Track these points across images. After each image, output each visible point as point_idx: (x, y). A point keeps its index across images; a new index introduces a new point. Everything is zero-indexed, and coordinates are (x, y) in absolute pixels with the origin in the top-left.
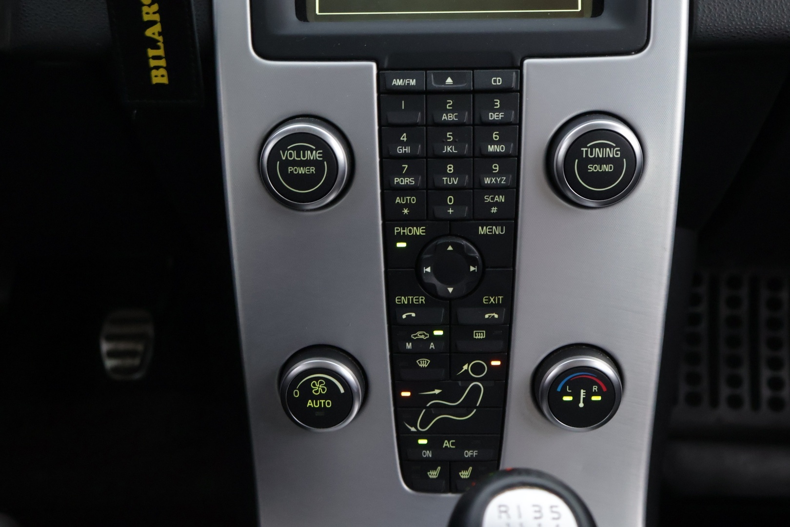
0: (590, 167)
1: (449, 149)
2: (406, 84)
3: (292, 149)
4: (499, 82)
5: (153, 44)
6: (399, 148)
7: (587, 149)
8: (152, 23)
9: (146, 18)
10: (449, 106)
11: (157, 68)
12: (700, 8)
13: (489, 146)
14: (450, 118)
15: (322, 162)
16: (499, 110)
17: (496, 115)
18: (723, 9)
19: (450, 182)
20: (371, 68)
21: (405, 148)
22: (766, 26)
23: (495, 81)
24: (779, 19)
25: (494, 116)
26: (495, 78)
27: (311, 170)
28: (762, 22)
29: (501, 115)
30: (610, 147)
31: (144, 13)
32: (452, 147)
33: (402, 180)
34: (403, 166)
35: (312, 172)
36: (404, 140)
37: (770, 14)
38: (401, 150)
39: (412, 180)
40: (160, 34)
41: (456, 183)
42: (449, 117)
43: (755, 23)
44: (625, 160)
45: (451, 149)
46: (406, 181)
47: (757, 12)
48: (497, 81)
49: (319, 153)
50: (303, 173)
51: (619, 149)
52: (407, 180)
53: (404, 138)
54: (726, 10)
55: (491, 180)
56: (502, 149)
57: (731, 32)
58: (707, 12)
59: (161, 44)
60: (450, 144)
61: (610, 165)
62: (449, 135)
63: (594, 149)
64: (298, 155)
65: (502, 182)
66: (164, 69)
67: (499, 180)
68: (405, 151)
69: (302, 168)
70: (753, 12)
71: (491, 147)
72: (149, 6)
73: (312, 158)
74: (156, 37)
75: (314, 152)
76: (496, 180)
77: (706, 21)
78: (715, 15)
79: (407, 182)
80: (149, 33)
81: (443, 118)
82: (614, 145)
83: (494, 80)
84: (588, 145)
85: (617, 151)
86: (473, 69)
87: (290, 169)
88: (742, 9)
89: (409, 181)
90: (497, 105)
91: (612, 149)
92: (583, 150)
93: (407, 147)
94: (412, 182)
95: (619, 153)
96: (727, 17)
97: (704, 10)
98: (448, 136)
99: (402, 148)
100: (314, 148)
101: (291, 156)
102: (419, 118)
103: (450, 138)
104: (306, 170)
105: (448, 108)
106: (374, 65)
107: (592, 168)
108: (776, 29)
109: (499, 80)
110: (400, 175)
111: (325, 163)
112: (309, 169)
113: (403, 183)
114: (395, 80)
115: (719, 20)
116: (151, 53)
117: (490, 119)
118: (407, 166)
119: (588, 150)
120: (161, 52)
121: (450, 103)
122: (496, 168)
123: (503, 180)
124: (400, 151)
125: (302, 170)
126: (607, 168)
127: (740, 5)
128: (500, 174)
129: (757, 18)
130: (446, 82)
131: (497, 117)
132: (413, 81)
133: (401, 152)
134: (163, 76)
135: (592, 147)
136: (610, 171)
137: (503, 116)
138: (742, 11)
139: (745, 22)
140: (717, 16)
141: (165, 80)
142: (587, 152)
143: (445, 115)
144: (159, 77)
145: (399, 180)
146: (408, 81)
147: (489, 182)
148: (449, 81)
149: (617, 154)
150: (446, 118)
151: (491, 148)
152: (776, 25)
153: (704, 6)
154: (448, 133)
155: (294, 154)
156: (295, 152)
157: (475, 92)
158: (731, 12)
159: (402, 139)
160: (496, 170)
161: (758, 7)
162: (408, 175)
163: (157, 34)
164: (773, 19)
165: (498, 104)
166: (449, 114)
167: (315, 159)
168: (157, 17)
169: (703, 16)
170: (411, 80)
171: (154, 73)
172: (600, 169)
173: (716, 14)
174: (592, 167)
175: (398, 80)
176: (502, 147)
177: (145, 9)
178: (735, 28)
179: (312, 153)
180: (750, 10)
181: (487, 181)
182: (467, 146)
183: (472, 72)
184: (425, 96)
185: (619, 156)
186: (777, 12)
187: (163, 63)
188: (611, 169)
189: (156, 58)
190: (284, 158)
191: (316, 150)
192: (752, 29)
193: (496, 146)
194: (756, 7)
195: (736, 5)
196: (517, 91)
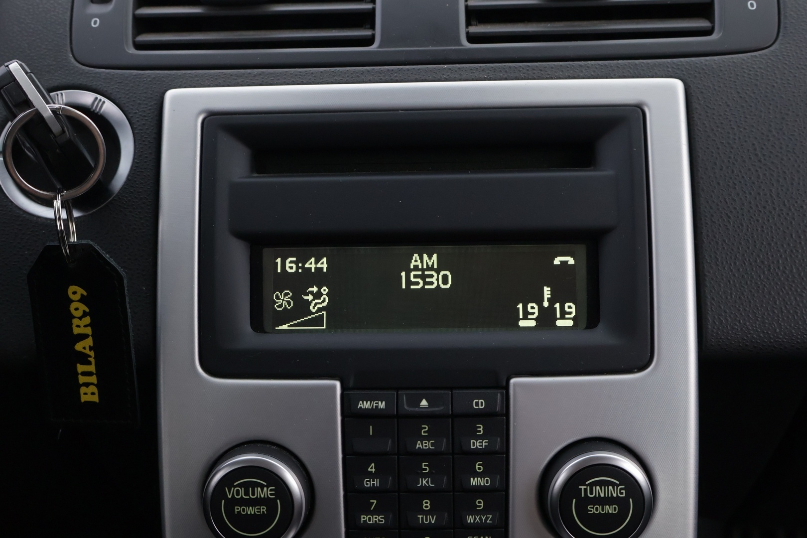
0: (590, 508)
1: (424, 482)
2: (374, 408)
3: (240, 485)
4: (482, 405)
5: (83, 359)
6: (367, 481)
7: (585, 487)
8: (83, 337)
9: (76, 331)
10: (424, 432)
11: (87, 385)
12: (710, 319)
13: (472, 479)
14: (426, 446)
15: (275, 500)
16: (482, 437)
17: (479, 443)
18: (736, 319)
19: (426, 521)
20: (334, 388)
21: (373, 481)
22: (786, 339)
23: (477, 404)
24: (801, 332)
25: (477, 444)
26: (477, 401)
27: (262, 510)
28: (781, 335)
29: (485, 442)
30: (613, 484)
31: (74, 326)
32: (428, 480)
33: (370, 518)
34: (371, 501)
35: (263, 511)
36: (372, 471)
37: (790, 326)
38: (369, 483)
39: (381, 518)
40: (91, 348)
41: (433, 522)
42: (424, 445)
43: (774, 336)
44: (631, 500)
45: (427, 482)
46: (374, 519)
47: (774, 323)
48: (480, 404)
49: (271, 490)
50: (253, 513)
51: (623, 487)
52: (376, 518)
53: (372, 468)
54: (739, 321)
55: (475, 519)
56: (487, 483)
57: (747, 345)
58: (717, 323)
59: (92, 360)
60: (425, 476)
61: (613, 506)
62: (425, 465)
63: (594, 487)
64: (247, 493)
65: (488, 522)
66: (94, 387)
67: (484, 519)
68: (373, 484)
69: (251, 508)
70: (770, 324)
71: (474, 480)
72: (80, 318)
73: (262, 496)
74: (87, 351)
75: (265, 489)
76: (480, 519)
77: (717, 333)
78: (727, 326)
79: (376, 521)
80: (79, 347)
81: (418, 446)
82: (618, 483)
83: (476, 402)
84: (587, 483)
85: (621, 489)
86: (451, 389)
87: (237, 509)
88: (757, 320)
89: (379, 520)
90: (480, 431)
91: (615, 487)
92: (581, 488)
93: (376, 480)
94: (382, 521)
95: (624, 491)
96: (742, 329)
97: (714, 321)
98: (424, 467)
99: (370, 481)
100: (265, 484)
101: (238, 494)
102: (389, 445)
103: (426, 469)
104: (256, 510)
105: (423, 434)
106: (338, 384)
107: (592, 510)
108: (797, 342)
109: (482, 402)
110: (368, 512)
111: (278, 501)
112: (260, 509)
113: (371, 522)
114: (361, 402)
115: (732, 332)
116: (81, 368)
117: (472, 447)
118: (375, 501)
119: (587, 488)
120: (92, 368)
121: (425, 428)
122: (480, 504)
123: (488, 519)
124: (367, 484)
125: (251, 510)
126: (610, 509)
127: (756, 316)
128: (484, 512)
129: (775, 330)
130: (421, 404)
131: (480, 446)
132: (382, 403)
133: (369, 486)
134: (93, 394)
135: (591, 485)
136: (614, 512)
137: (487, 444)
138: (758, 323)
139: (762, 335)
140: (729, 328)
141: (96, 399)
142: (586, 490)
143: (419, 442)
144: (89, 394)
145: (367, 518)
146: (376, 403)
147: (472, 522)
148: (424, 403)
149: (622, 493)
150: (421, 446)
151: (474, 482)
152: (798, 338)
153: (714, 317)
154: (423, 464)
155: (242, 491)
156: (243, 488)
157: (454, 416)
158: (745, 324)
159: (369, 470)
160: (480, 506)
161: (776, 318)
162: (376, 512)
163: (88, 348)
164: (794, 331)
165: (481, 429)
166: (424, 442)
167: (266, 497)
168: (89, 331)
169: (714, 328)
170: (380, 403)
171: (83, 390)
172: (603, 511)
173: (729, 326)
174: (593, 508)
175: (365, 402)
176: (487, 480)
177: (75, 322)
178: (752, 341)
179: (262, 490)
180: (767, 321)
181: (470, 519)
182: (445, 478)
183: (450, 393)
184: (396, 420)
185: (624, 495)
186: (798, 323)
187: (93, 379)
188: (615, 510)
189: (85, 374)
190: (230, 497)
191: (268, 487)
192: (771, 342)
193: (479, 479)
194: (774, 318)
195: (751, 316)
196: (502, 415)
